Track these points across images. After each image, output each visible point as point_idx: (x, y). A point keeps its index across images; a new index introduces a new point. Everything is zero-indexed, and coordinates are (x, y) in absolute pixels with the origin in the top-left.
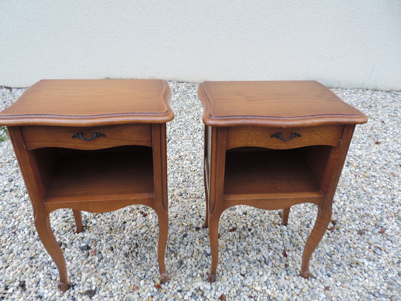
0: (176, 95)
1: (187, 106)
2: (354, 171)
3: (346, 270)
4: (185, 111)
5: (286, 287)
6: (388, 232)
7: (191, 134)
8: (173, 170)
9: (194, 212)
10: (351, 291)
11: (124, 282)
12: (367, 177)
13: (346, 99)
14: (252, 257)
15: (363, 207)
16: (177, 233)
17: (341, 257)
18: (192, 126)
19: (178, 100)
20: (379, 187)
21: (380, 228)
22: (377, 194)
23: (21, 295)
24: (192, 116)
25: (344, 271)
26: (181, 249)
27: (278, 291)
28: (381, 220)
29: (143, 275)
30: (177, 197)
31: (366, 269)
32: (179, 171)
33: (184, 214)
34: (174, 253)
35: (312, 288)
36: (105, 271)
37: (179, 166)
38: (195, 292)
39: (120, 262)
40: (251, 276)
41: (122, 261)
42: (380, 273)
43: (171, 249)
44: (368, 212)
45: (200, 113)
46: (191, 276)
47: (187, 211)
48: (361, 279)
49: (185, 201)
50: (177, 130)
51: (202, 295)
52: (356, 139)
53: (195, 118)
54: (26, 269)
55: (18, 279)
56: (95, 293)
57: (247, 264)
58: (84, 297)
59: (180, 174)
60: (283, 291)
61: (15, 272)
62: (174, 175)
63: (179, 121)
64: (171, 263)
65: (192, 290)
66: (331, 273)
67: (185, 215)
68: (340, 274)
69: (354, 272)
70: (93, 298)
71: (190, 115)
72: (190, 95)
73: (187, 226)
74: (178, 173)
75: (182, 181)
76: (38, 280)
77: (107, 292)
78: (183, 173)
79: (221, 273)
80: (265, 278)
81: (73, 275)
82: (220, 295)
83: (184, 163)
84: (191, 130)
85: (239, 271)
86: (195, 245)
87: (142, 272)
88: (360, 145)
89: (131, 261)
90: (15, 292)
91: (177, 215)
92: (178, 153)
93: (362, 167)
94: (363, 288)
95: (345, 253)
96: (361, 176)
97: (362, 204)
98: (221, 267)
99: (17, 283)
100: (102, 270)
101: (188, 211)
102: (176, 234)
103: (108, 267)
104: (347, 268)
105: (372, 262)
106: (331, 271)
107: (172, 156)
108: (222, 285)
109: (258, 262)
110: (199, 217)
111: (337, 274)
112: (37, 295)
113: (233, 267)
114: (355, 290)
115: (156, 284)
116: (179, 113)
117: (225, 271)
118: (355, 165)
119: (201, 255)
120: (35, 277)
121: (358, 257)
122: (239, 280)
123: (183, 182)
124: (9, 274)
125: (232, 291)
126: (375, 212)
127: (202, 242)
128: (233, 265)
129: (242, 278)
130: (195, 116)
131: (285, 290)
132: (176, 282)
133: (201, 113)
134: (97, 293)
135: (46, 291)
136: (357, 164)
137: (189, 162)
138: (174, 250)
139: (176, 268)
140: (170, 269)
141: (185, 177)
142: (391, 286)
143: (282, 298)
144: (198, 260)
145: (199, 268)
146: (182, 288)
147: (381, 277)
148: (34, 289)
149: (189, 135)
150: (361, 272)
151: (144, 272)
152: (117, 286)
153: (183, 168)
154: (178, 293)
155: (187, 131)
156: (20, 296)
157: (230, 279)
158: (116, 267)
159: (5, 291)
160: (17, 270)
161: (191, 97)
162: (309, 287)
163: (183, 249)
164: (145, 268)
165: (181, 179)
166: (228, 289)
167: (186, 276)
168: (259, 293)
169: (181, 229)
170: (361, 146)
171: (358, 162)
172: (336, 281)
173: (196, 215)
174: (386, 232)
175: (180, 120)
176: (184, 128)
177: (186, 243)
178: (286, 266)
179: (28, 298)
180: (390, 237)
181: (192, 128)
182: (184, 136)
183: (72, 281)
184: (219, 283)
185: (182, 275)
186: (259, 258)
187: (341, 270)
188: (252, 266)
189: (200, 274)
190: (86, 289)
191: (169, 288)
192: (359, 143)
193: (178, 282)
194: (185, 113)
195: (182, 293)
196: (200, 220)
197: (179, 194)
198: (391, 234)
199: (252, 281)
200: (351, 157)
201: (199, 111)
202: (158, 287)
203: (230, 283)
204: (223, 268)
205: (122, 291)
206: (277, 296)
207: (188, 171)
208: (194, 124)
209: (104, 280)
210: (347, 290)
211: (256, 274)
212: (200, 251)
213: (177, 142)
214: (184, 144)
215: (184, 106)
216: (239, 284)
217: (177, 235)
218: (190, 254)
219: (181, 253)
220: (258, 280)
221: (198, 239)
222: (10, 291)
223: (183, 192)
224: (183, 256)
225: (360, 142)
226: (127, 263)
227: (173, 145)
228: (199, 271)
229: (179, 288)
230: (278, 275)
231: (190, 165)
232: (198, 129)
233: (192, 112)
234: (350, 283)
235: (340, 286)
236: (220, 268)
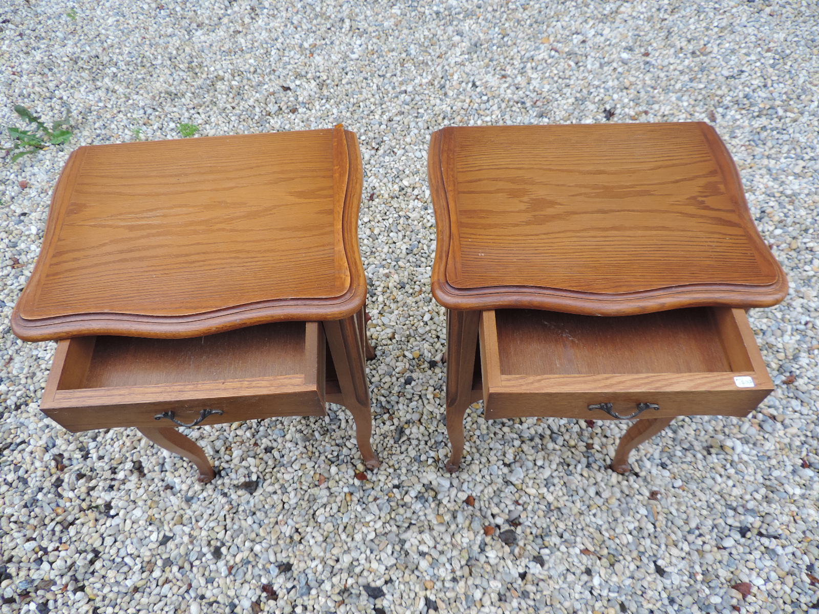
0: (393, 11)
1: (420, 46)
2: (772, 232)
3: (696, 459)
4: (415, 60)
5: (581, 492)
6: (801, 383)
7: (426, 127)
8: (388, 225)
9: (428, 328)
10: (696, 501)
11: (304, 467)
12: (794, 250)
13: (804, 25)
14: (528, 428)
15: (764, 327)
16: (394, 373)
17: (695, 431)
18: (428, 105)
19: (399, 28)
20: (814, 276)
21: (788, 374)
22: (802, 298)
23: (139, 482)
24: (430, 77)
25: (693, 460)
26: (400, 406)
27: (566, 498)
28: (794, 359)
29: (335, 454)
30: (395, 292)
31: (736, 458)
32: (400, 227)
33: (408, 333)
34: (389, 413)
35: (627, 495)
36: (270, 444)
37: (400, 213)
38: (423, 490)
39: (294, 429)
40: (521, 467)
41: (298, 428)
42: (758, 467)
43: (384, 404)
44: (772, 340)
45: (447, 67)
46: (417, 459)
47: (413, 325)
48: (719, 479)
49: (410, 300)
50: (395, 119)
51: (435, 497)
52: (797, 147)
53: (436, 83)
54: (139, 440)
55: (130, 459)
56: (257, 485)
57: (517, 443)
58: (240, 492)
59: (400, 235)
60: (575, 498)
61: (121, 442)
62: (388, 235)
63: (401, 93)
64: (383, 431)
65: (419, 487)
66: (668, 462)
67: (410, 335)
68: (685, 466)
69: (712, 465)
70: (254, 494)
71: (424, 74)
72: (427, 12)
73: (414, 359)
74: (397, 233)
75: (404, 251)
76: (161, 461)
77: (277, 486)
78: (408, 233)
79: (469, 458)
80: (547, 473)
81: (218, 452)
82: (465, 498)
83: (410, 206)
84: (426, 117)
85: (502, 458)
86: (426, 402)
87: (333, 448)
88: (802, 163)
89: (313, 426)
90: (130, 478)
91: (394, 334)
92: (397, 180)
93: (790, 224)
94: (718, 497)
95: (704, 424)
96: (783, 246)
97: (765, 320)
98: (471, 447)
99: (129, 465)
100: (265, 442)
101: (415, 325)
102: (391, 376)
103: (274, 437)
104: (699, 456)
105: (751, 446)
106: (669, 458)
107: (384, 188)
108: (470, 479)
109: (537, 440)
110: (436, 340)
111: (680, 464)
112: (164, 484)
113: (491, 449)
114: (704, 498)
115: (357, 472)
116: (400, 68)
117: (477, 456)
118: (776, 218)
119: (435, 423)
120: (157, 453)
121: (727, 432)
122: (500, 473)
123: (408, 254)
124: (112, 446)
125: (486, 491)
126: (786, 341)
127: (439, 396)
128: (491, 446)
129: (506, 470)
130: (438, 76)
131: (578, 497)
132: (391, 470)
133: (450, 67)
134: (260, 485)
135: (177, 480)
136: (782, 215)
137: (420, 205)
138: (388, 406)
139: (392, 442)
140: (382, 442)
141: (411, 242)
142: (771, 495)
143: (571, 509)
144: (431, 431)
145: (431, 448)
146: (400, 482)
147: (759, 476)
148: (157, 476)
149: (423, 131)
150: (724, 467)
151: (336, 448)
152: (292, 475)
153: (408, 218)
154: (395, 490)
155: (418, 120)
156: (138, 486)
157: (485, 471)
158: (288, 437)
159: (113, 476)
160: (124, 438)
161: (429, 16)
162: (622, 492)
163: (405, 407)
164: (337, 442)
165: (404, 247)
166: (479, 488)
167: (408, 460)
168: (532, 497)
169: (400, 366)
170: (804, 167)
171: (786, 211)
172: (675, 478)
173: (430, 334)
174: (796, 384)
175: (403, 88)
176: (411, 112)
177: (409, 396)
178: (589, 447)
179: (151, 488)
180: (801, 393)
181: (430, 111)
182: (412, 133)
183: (217, 463)
184: (464, 476)
185: (401, 459)
186: (540, 431)
187: (689, 458)
188: (525, 447)
189: (433, 458)
190: (242, 480)
191: (379, 480)
192: (802, 159)
193: (395, 470)
194: (413, 67)
195: (401, 489)
196: (438, 346)
197: (399, 286)
198: (805, 388)
199: (522, 477)
200: (773, 199)
201: (445, 63)
202: (361, 476)
203: (483, 477)
204: (474, 450)
205: (301, 482)
206: (563, 506)
207: (417, 228)
208: (433, 102)
209: (270, 462)
210: (690, 496)
211: (530, 464)
212: (434, 415)
213: (395, 150)
214: (410, 154)
215: (412, 46)
216: (500, 480)
217: (394, 379)
218: (416, 417)
219: (401, 413)
220: (534, 476)
221: (433, 389)
222: (121, 475)
223: (406, 280)
224: (403, 419)
225: (805, 155)
226: (307, 431)
227: (387, 158)
228: (430, 452)
229: (396, 482)
230: (571, 468)
231: (422, 213)
232: (442, 116)
233: (430, 63)
234: (698, 483)
235: (679, 488)
236: (469, 449)
